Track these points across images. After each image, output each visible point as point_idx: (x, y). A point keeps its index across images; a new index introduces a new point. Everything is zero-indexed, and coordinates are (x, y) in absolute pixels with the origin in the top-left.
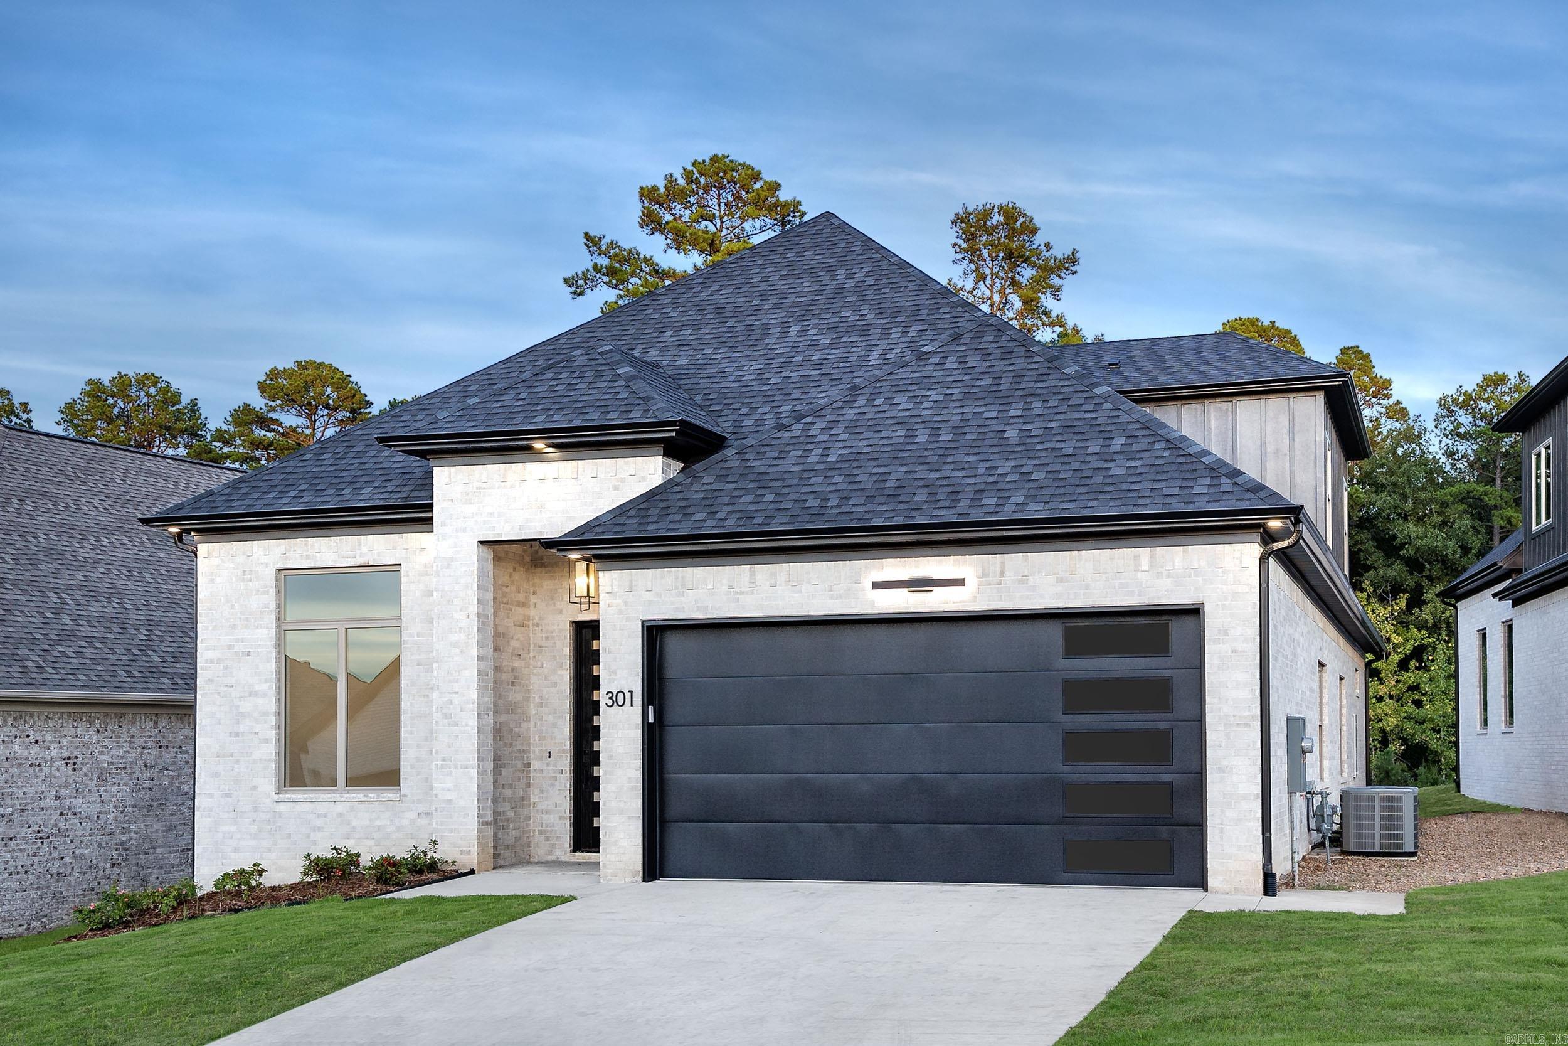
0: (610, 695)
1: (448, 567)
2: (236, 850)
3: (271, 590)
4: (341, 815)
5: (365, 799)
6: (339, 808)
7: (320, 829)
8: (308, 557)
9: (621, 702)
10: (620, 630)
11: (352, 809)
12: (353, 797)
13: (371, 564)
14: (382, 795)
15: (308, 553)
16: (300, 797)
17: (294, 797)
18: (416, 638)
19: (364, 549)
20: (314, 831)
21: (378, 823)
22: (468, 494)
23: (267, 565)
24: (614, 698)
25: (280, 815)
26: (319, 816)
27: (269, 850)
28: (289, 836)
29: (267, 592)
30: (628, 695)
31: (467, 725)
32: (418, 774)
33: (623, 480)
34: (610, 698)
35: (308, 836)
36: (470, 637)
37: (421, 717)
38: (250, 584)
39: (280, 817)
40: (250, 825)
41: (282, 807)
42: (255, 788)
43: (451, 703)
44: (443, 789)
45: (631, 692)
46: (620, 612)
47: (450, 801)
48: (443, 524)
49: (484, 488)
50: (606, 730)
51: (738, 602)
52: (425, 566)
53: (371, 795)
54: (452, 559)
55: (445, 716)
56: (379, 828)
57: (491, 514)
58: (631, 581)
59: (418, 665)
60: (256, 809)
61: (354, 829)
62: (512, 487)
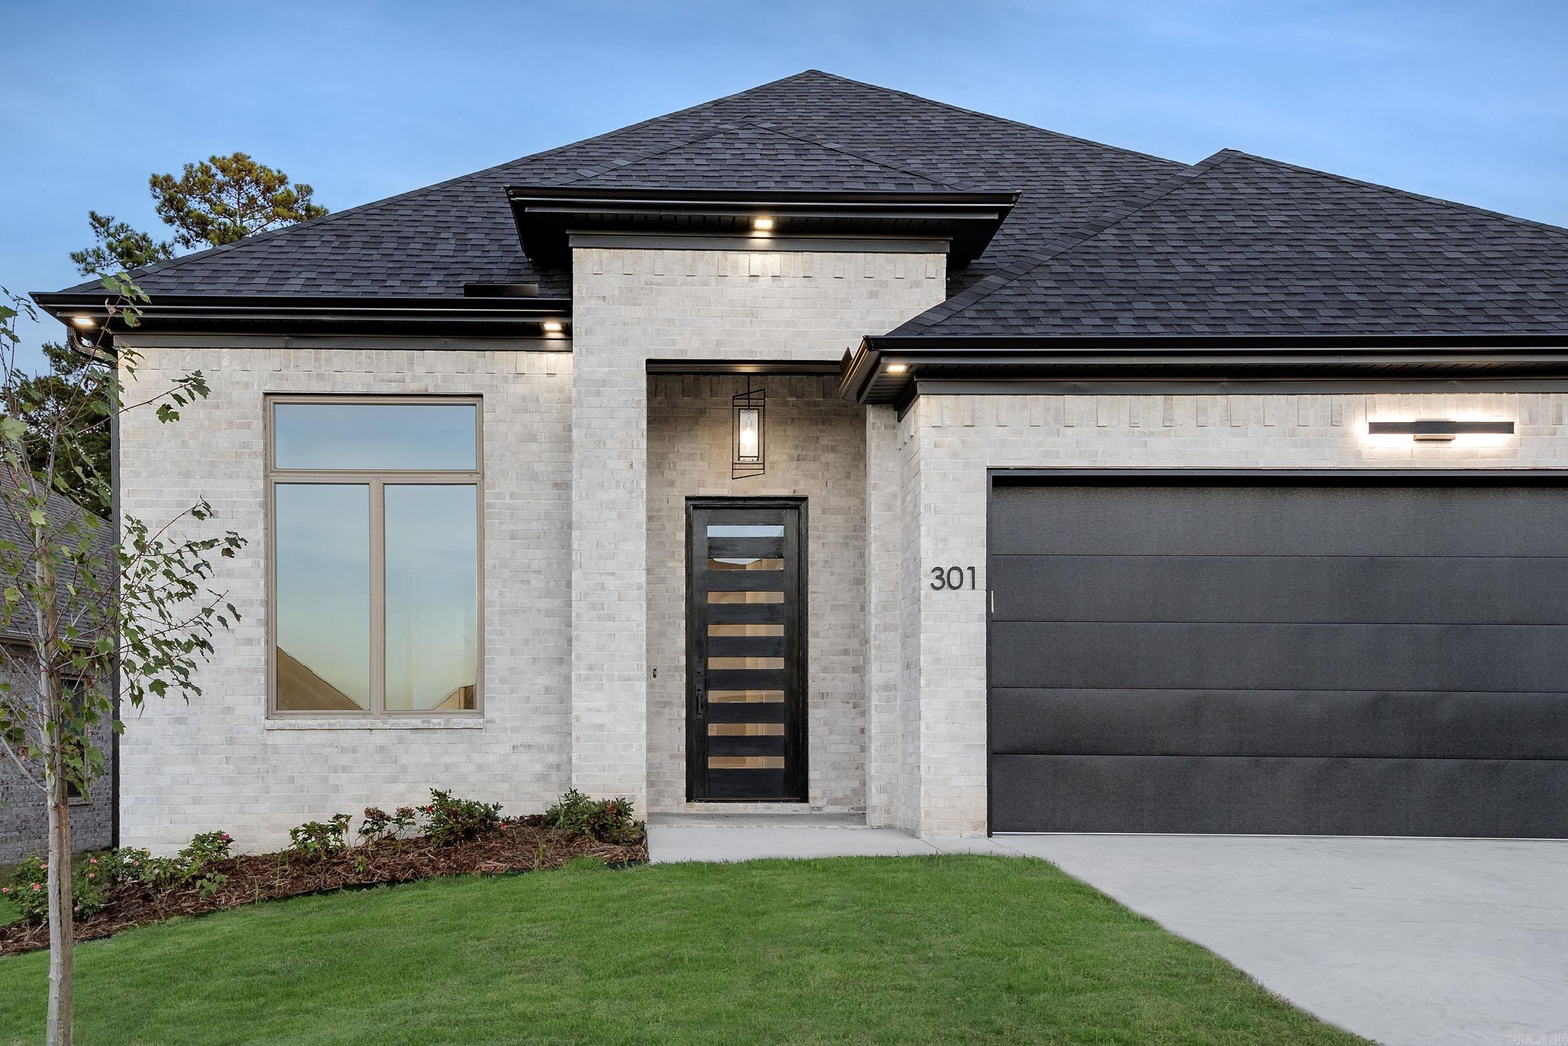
0: (938, 573)
1: (598, 394)
2: (196, 801)
3: (255, 422)
4: (381, 749)
5: (426, 726)
6: (378, 738)
7: (345, 769)
8: (320, 377)
9: (955, 581)
10: (954, 479)
11: (401, 741)
12: (405, 724)
13: (431, 391)
14: (454, 720)
15: (322, 371)
16: (311, 723)
17: (301, 722)
18: (508, 500)
19: (419, 370)
20: (336, 771)
21: (445, 760)
22: (630, 291)
23: (247, 385)
24: (945, 576)
25: (275, 749)
26: (344, 751)
27: (256, 800)
28: (292, 779)
29: (248, 426)
30: (967, 574)
31: (628, 620)
32: (512, 691)
33: (884, 284)
34: (938, 577)
35: (325, 780)
36: (634, 495)
37: (516, 612)
38: (217, 412)
39: (275, 752)
40: (221, 763)
41: (278, 738)
42: (229, 710)
43: (603, 589)
44: (590, 710)
45: (972, 569)
46: (955, 455)
47: (601, 727)
48: (589, 332)
49: (658, 284)
50: (930, 622)
51: (1146, 446)
52: (524, 398)
53: (434, 721)
54: (604, 382)
55: (593, 607)
56: (447, 768)
57: (669, 321)
58: (973, 410)
59: (512, 538)
60: (231, 741)
61: (404, 769)
62: (704, 284)
